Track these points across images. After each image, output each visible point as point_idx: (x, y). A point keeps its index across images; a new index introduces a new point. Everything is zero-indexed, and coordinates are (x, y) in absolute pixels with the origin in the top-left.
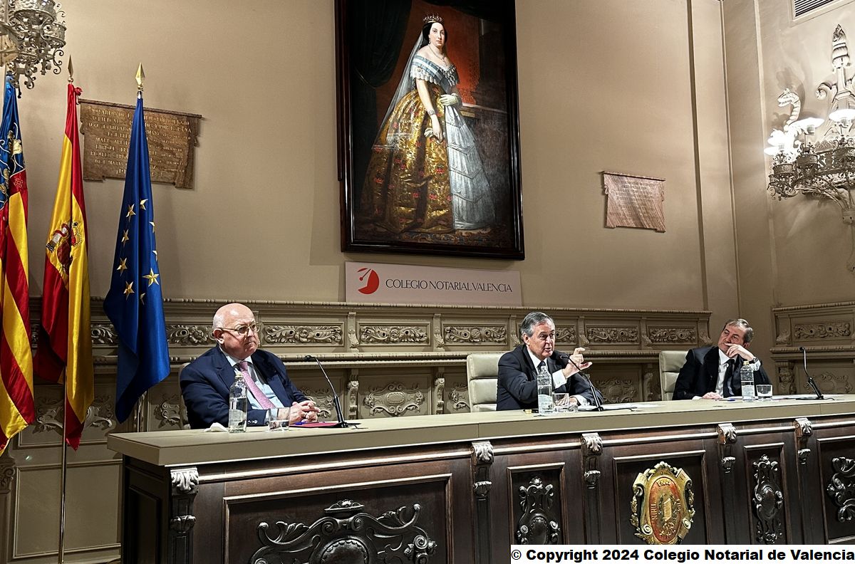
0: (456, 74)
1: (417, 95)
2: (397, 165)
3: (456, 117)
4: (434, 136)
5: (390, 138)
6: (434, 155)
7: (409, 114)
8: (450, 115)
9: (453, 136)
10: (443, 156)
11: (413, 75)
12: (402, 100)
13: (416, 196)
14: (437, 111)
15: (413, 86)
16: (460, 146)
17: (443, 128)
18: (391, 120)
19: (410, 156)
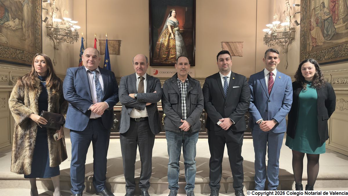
0: (178, 23)
1: (168, 29)
2: (162, 46)
3: (178, 33)
4: (172, 38)
5: (161, 40)
6: (172, 43)
7: (166, 34)
8: (176, 33)
9: (177, 37)
10: (174, 43)
11: (167, 25)
12: (164, 30)
13: (167, 53)
14: (173, 32)
15: (167, 27)
16: (179, 40)
17: (174, 36)
18: (161, 36)
19: (166, 44)
